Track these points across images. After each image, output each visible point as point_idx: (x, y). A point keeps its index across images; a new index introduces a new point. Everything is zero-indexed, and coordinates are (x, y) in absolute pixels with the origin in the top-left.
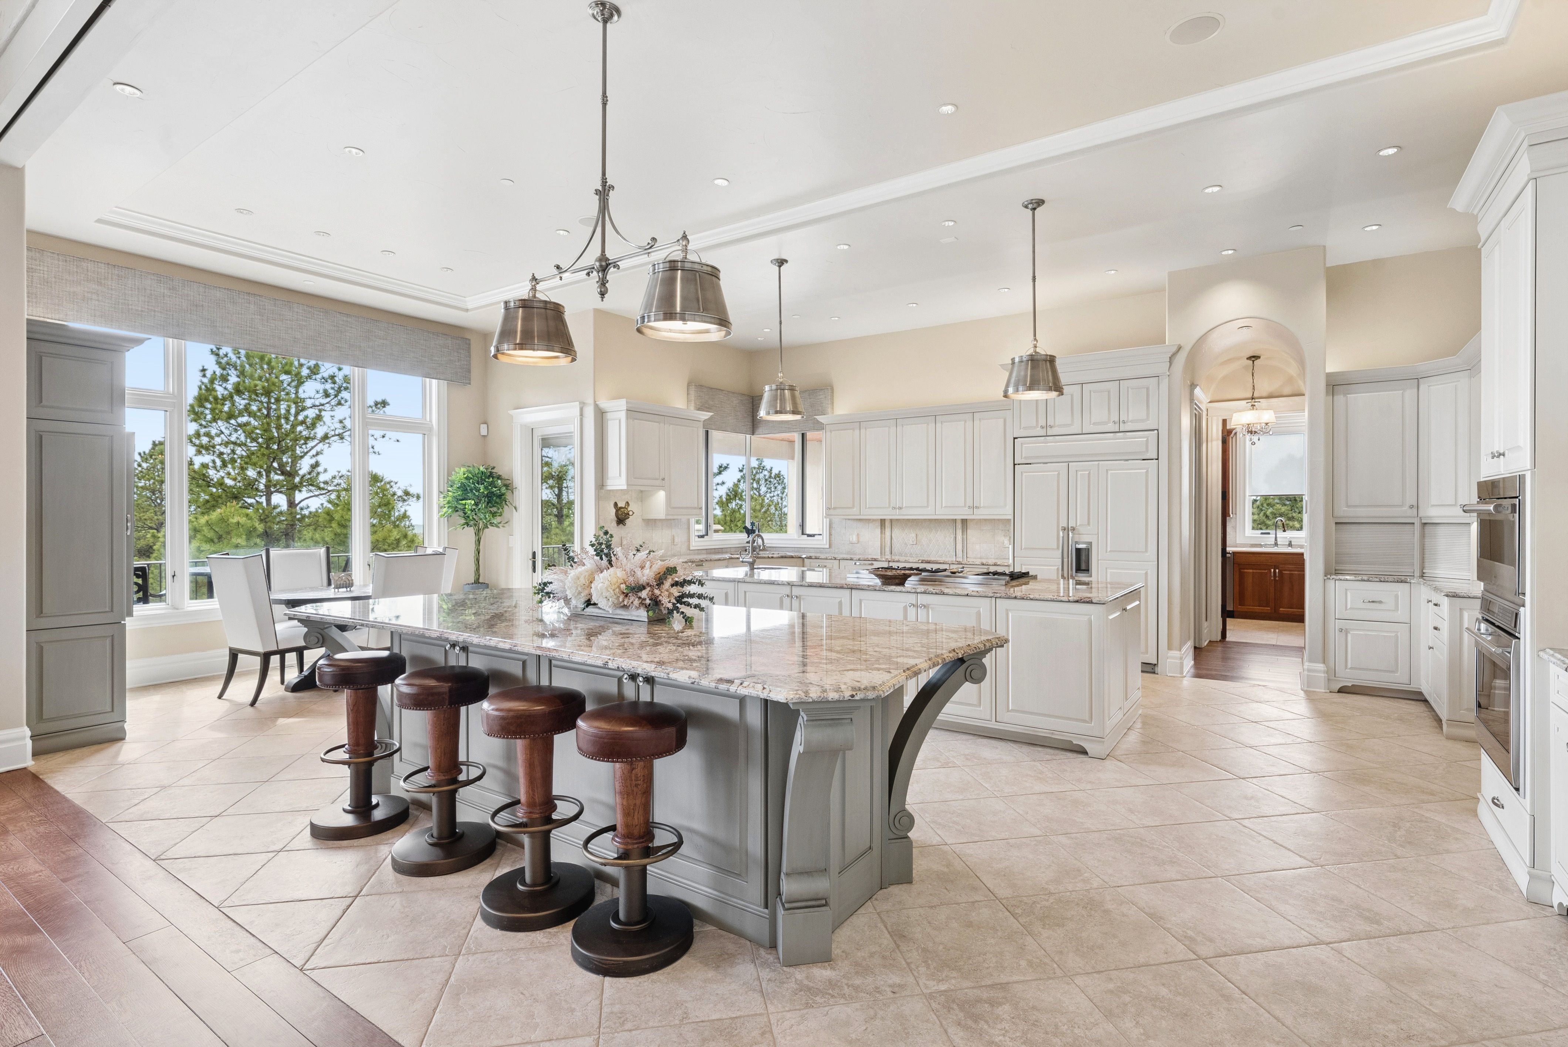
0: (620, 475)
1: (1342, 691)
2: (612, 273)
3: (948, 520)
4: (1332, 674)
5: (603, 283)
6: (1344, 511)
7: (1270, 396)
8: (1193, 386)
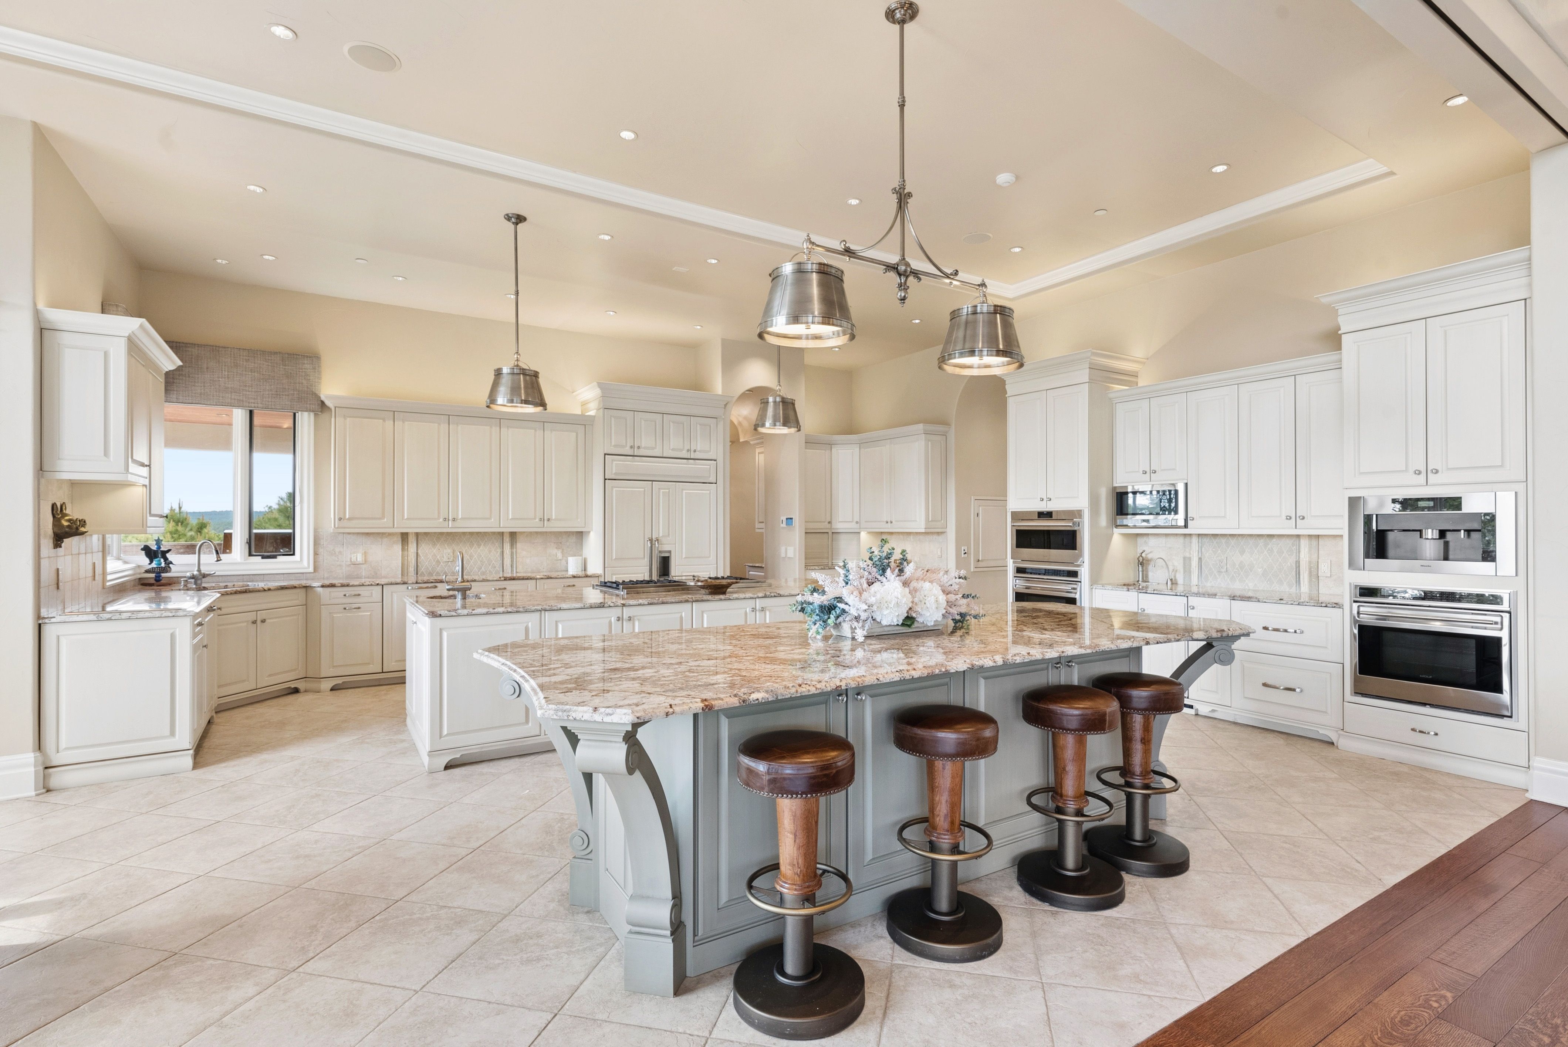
0: (106, 453)
3: (494, 533)
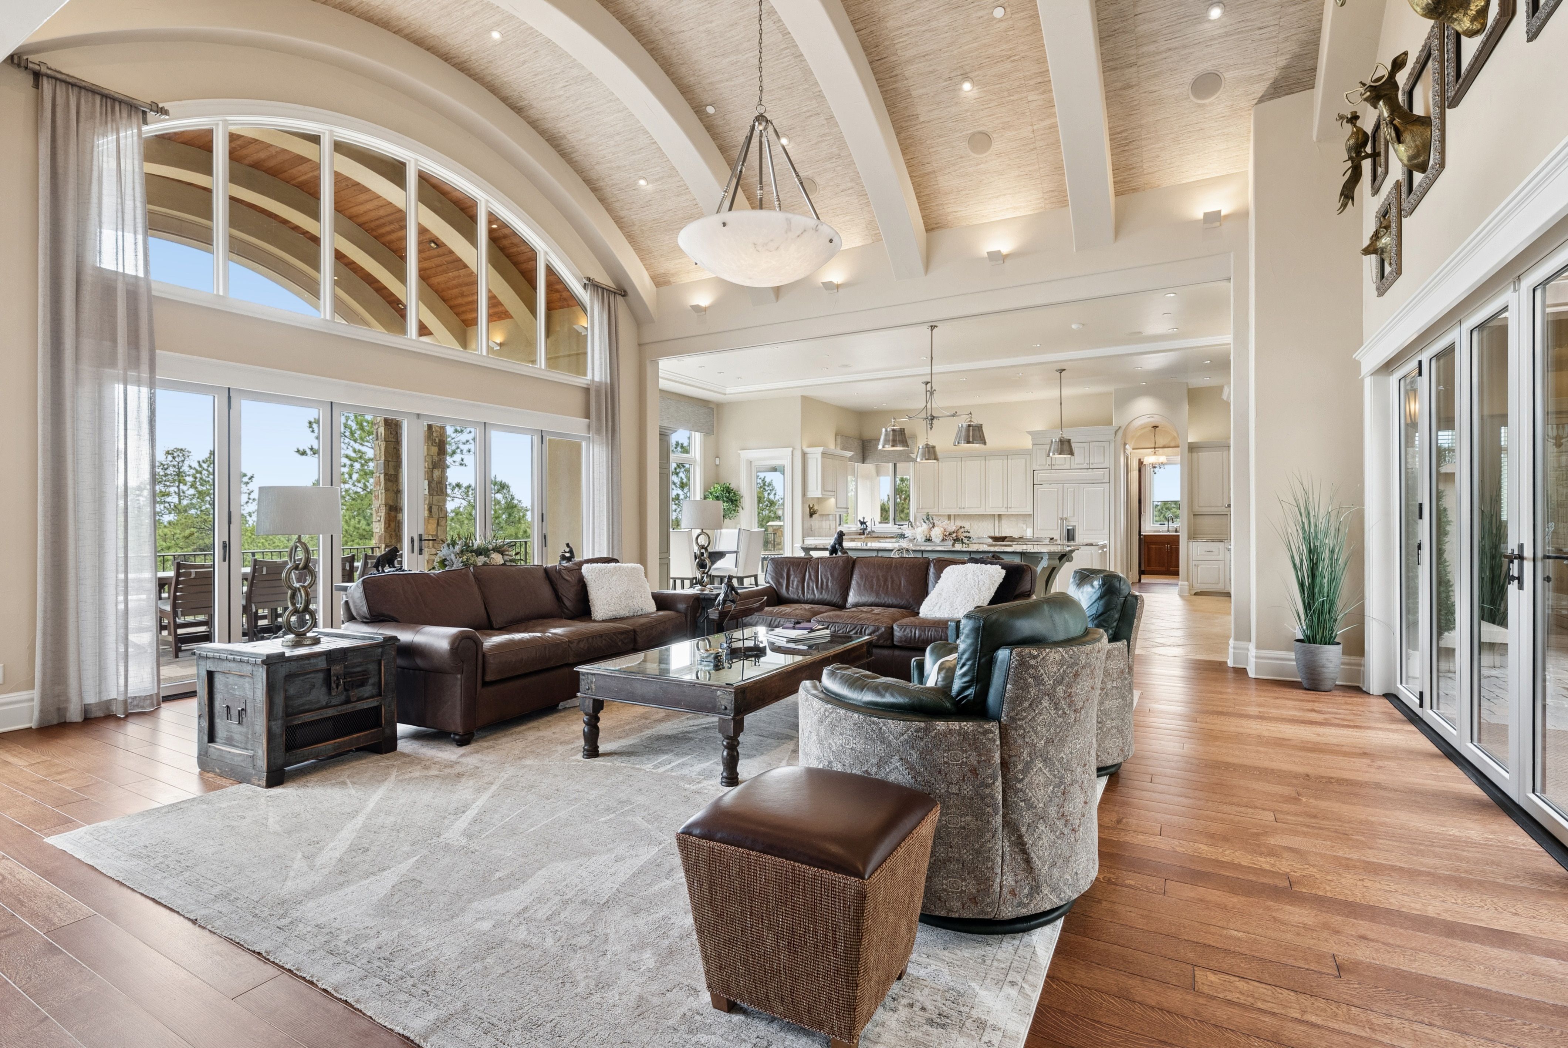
0: (817, 490)
1: (1196, 594)
2: (935, 421)
3: (990, 515)
4: (1191, 587)
5: (931, 424)
6: (1197, 509)
7: (1164, 447)
8: (1125, 444)
